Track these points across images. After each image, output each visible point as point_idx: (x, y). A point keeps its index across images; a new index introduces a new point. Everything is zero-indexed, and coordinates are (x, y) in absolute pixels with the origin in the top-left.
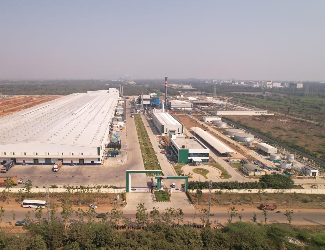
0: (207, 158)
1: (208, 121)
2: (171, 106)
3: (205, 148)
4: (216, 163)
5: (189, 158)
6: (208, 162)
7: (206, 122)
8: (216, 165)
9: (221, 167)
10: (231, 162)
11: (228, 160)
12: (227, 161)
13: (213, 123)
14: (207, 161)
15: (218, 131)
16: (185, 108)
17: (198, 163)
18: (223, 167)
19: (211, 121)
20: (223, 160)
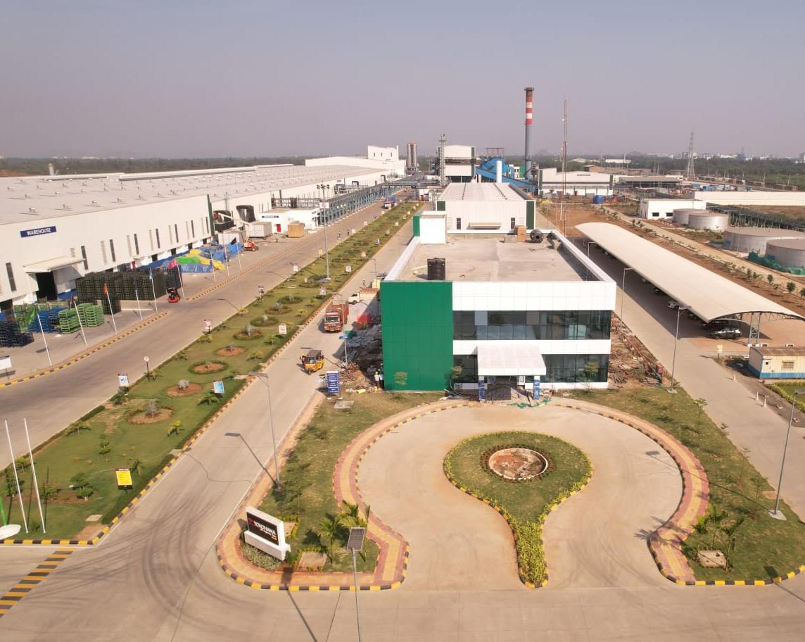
0: (601, 347)
1: (656, 214)
2: (542, 183)
3: (587, 275)
4: (666, 383)
5: (462, 347)
6: (601, 377)
7: (650, 217)
8: (665, 402)
9: (703, 422)
10: (768, 376)
11: (753, 363)
12: (745, 368)
13: (674, 222)
14: (599, 368)
15: (693, 239)
16: (586, 188)
17: (529, 386)
18: (717, 420)
19: (668, 214)
20: (718, 360)
